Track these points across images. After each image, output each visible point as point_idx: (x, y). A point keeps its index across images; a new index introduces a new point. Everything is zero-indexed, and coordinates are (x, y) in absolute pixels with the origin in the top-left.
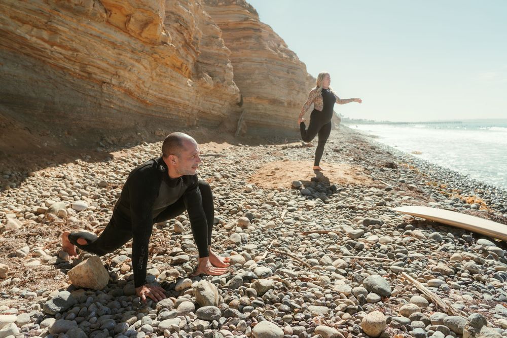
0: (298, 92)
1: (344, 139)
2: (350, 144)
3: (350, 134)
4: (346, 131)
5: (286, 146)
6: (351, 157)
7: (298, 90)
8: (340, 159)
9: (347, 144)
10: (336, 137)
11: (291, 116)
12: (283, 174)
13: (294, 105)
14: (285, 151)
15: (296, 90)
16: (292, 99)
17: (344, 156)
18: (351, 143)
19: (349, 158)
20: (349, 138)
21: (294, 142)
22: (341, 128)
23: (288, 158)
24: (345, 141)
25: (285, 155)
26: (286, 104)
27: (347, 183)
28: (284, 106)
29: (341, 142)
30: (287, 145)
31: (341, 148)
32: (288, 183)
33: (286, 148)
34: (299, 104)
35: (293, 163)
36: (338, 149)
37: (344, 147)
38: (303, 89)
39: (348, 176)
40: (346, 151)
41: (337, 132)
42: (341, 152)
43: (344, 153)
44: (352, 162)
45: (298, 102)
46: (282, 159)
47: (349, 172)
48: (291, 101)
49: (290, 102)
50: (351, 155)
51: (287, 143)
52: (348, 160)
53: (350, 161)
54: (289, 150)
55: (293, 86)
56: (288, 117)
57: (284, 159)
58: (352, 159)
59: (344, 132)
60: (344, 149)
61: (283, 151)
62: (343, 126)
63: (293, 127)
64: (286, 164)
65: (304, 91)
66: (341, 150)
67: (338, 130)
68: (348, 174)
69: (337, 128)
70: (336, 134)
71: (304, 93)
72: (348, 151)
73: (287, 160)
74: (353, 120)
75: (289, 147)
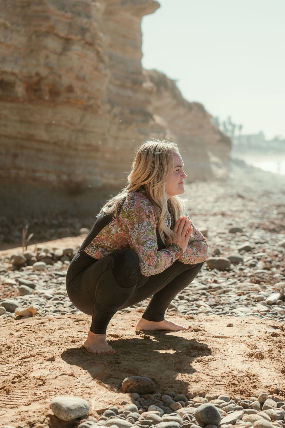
0: (67, 41)
1: (245, 215)
2: (268, 236)
3: (267, 194)
4: (252, 185)
5: (28, 256)
6: (270, 288)
7: (62, 34)
8: (233, 297)
9: (257, 235)
10: (216, 210)
11: (42, 134)
12: (16, 372)
13: (54, 93)
14: (24, 275)
15: (56, 35)
16: (44, 72)
17: (247, 284)
18: (273, 231)
19: (263, 293)
20: (264, 212)
21: (60, 236)
22: (237, 173)
23: (35, 306)
24: (251, 226)
25: (23, 292)
26: (20, 90)
27: (260, 392)
28: (15, 100)
29: (234, 231)
30: (31, 250)
31: (235, 254)
32: (35, 406)
33: (29, 261)
34: (70, 89)
35: (54, 325)
36: (224, 257)
37: (248, 249)
38: (84, 30)
39: (263, 362)
40: (252, 266)
41: (221, 191)
42: (236, 268)
43: (248, 271)
44: (277, 308)
45: (66, 80)
46: (10, 308)
47: (263, 347)
48: (40, 79)
49: (38, 83)
50: (272, 280)
51: (34, 241)
52: (259, 300)
53: (270, 304)
54: (40, 269)
55: (47, 18)
56: (30, 138)
57: (20, 309)
58: (275, 297)
59: (247, 189)
60: (247, 258)
61: (17, 274)
62: (241, 164)
63: (53, 177)
64: (28, 328)
65: (88, 36)
66: (236, 261)
67: (223, 181)
68: (260, 356)
69: (220, 172)
70: (217, 200)
71: (90, 44)
72: (260, 265)
73: (30, 314)
74: (276, 139)
75: (39, 259)
